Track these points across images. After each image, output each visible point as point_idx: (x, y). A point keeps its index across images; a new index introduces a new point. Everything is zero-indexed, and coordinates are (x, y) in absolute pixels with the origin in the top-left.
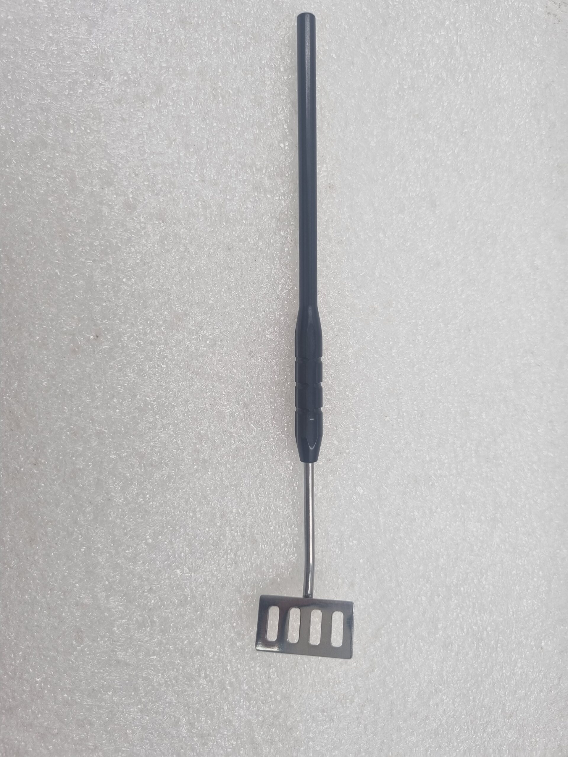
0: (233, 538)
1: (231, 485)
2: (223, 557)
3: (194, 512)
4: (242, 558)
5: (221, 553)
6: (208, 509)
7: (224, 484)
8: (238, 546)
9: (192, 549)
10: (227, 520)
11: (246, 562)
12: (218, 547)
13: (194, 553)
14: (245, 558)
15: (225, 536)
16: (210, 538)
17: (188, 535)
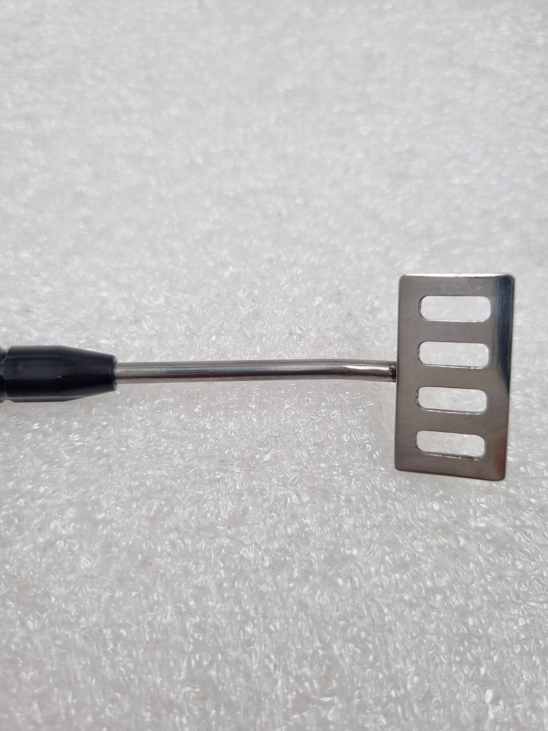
0: (492, 511)
1: (385, 508)
2: (529, 536)
3: (436, 590)
4: (533, 497)
5: (520, 539)
6: (430, 560)
7: (380, 523)
8: (508, 503)
9: (512, 600)
10: (456, 523)
11: (540, 490)
12: (508, 545)
13: (518, 597)
14: (533, 492)
15: (486, 530)
16: (491, 560)
17: (480, 608)
